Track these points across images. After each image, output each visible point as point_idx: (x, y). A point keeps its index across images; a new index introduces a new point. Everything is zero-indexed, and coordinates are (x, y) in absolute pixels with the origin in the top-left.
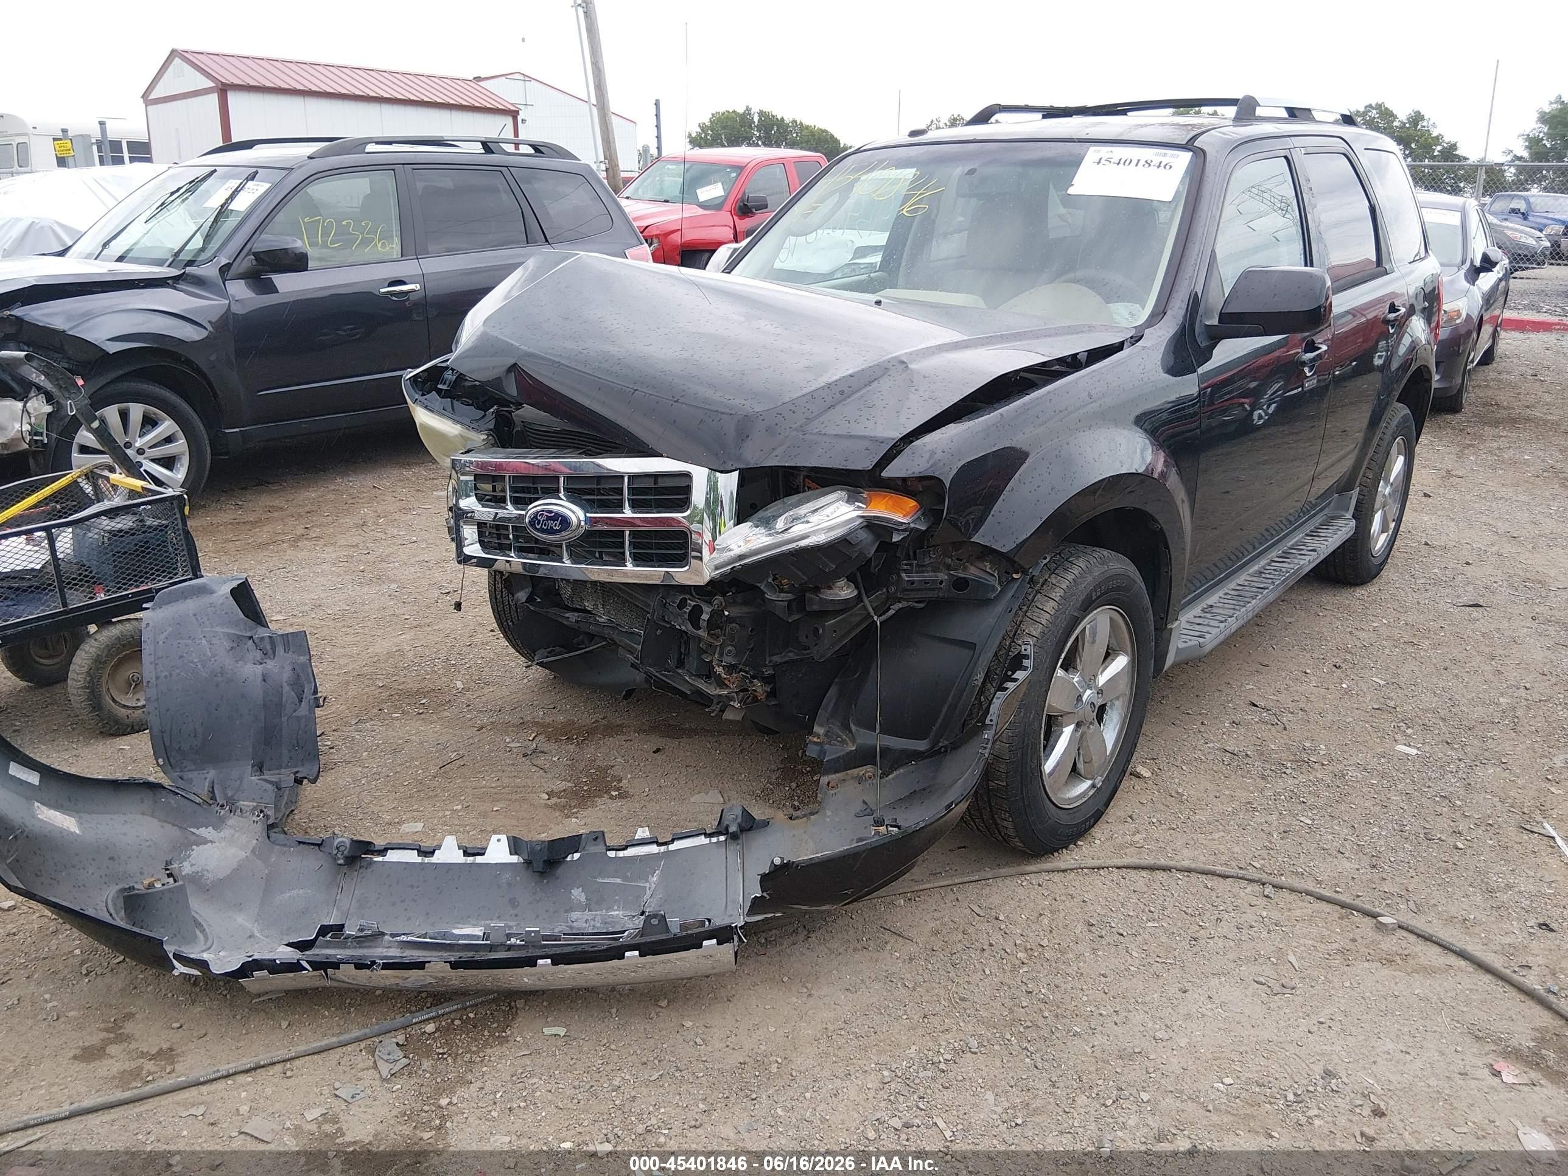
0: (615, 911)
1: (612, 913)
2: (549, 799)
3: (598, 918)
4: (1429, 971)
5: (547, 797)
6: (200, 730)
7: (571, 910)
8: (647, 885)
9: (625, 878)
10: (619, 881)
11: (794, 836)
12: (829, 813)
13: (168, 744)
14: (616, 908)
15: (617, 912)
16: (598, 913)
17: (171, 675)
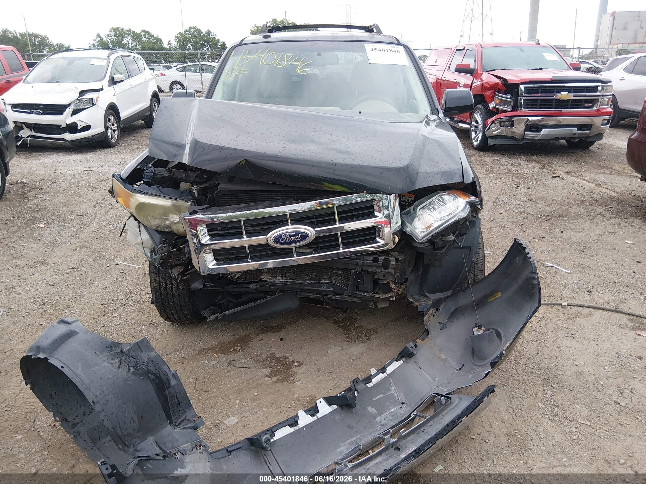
0: (392, 409)
1: (391, 410)
2: (271, 379)
3: (388, 416)
4: (587, 315)
5: (270, 379)
6: (135, 417)
7: (375, 418)
8: (392, 392)
9: (382, 393)
10: (381, 396)
11: (428, 347)
12: (433, 333)
13: (120, 433)
14: (391, 407)
15: (393, 409)
16: (386, 413)
17: (103, 391)
